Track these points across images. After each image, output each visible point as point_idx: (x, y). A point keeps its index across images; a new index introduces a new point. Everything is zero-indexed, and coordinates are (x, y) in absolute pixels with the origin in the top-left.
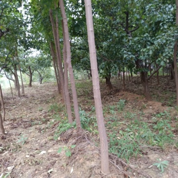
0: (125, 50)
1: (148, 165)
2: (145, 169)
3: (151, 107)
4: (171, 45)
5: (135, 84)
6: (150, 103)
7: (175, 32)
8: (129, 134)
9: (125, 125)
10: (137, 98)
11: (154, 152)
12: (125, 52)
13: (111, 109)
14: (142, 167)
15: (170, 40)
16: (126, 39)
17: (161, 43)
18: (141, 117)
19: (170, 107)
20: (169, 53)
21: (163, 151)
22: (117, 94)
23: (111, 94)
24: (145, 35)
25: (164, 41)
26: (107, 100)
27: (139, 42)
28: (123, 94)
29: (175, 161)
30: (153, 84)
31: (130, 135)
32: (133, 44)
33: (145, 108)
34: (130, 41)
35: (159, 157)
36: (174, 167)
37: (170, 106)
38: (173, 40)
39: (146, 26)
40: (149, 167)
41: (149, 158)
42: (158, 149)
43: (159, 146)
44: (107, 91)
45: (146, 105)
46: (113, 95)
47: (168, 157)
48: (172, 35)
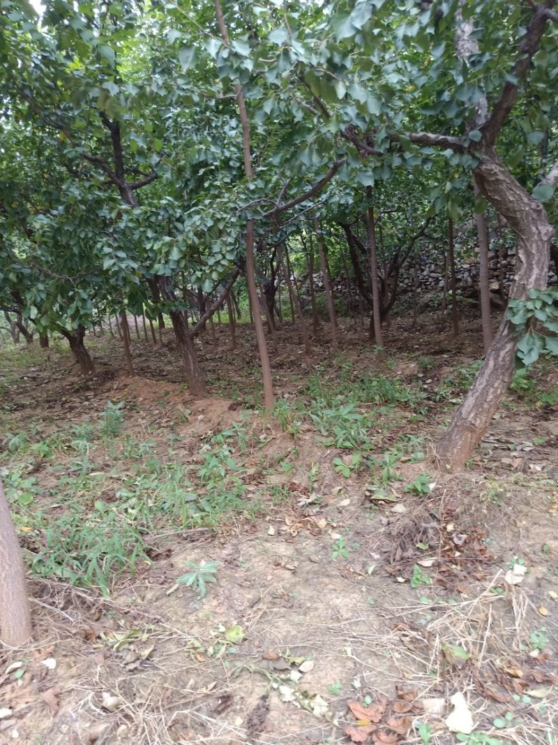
0: (110, 246)
1: (166, 586)
2: (157, 599)
3: (200, 417)
4: (229, 234)
5: (171, 349)
6: (200, 404)
7: (241, 200)
8: (125, 506)
9: (119, 479)
10: (167, 393)
11: (190, 545)
12: (107, 250)
13: (80, 437)
14: (149, 595)
15: (224, 219)
16: (111, 209)
17: (202, 227)
18: (170, 450)
19: (250, 411)
20: (224, 257)
21: (214, 537)
22: (108, 385)
23: (88, 389)
24: (164, 202)
25: (210, 223)
26: (71, 409)
27: (146, 221)
28: (126, 386)
29: (241, 559)
30: (220, 349)
31: (126, 511)
32: (130, 225)
33: (185, 421)
34: (125, 217)
35: (203, 555)
36: (237, 575)
37: (252, 407)
38: (233, 220)
39: (168, 175)
40: (168, 592)
41: (172, 565)
42: (202, 533)
43: (207, 526)
44: (76, 379)
45: (188, 411)
46: (95, 390)
47: (225, 552)
48: (232, 205)
